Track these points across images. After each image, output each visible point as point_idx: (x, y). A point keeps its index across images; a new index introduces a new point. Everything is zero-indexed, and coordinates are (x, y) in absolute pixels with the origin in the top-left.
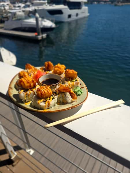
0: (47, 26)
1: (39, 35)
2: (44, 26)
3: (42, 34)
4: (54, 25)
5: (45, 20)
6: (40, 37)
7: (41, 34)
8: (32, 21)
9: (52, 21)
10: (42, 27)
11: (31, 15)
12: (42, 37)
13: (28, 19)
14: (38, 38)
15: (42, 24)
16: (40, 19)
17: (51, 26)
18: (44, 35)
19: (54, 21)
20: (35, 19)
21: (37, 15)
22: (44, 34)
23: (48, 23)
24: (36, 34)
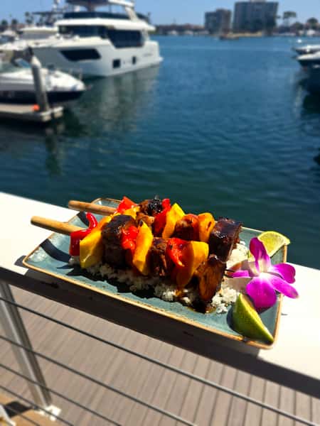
0: (63, 88)
1: (42, 109)
2: (56, 87)
3: (52, 107)
4: (80, 86)
5: (58, 73)
6: (46, 115)
7: (47, 107)
8: (23, 76)
9: (75, 75)
10: (49, 89)
11: (18, 60)
12: (52, 115)
13: (12, 71)
14: (42, 117)
15: (49, 83)
16: (44, 71)
17: (74, 87)
18: (58, 111)
19: (80, 76)
20: (29, 71)
21: (36, 61)
22: (57, 106)
23: (65, 81)
24: (36, 107)
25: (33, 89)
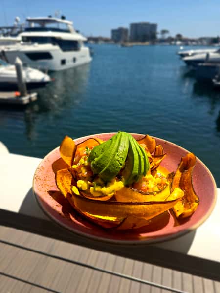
0: (35, 80)
1: (23, 95)
2: (32, 80)
3: (30, 93)
4: (47, 78)
5: (29, 69)
6: (25, 99)
7: (26, 93)
9: (43, 71)
10: (28, 81)
12: (30, 99)
14: (22, 101)
15: (28, 76)
16: (22, 68)
17: (43, 79)
18: (34, 96)
19: (47, 71)
20: (13, 67)
22: (33, 92)
23: (35, 75)
24: (18, 94)
25: (16, 81)
